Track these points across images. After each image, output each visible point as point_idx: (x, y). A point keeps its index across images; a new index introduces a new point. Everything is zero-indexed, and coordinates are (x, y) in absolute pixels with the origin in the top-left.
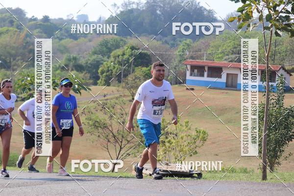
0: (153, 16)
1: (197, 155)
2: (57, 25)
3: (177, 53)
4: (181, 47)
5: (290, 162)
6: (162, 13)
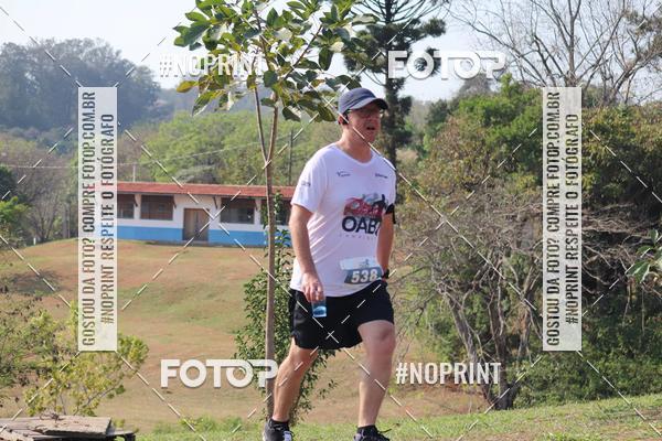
0: (18, 86)
1: (125, 394)
3: (71, 166)
5: (335, 402)
6: (37, 79)
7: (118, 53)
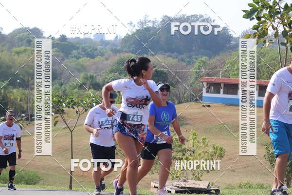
1: (214, 171)
2: (75, 44)
3: (193, 70)
4: (197, 65)
7: (214, 21)
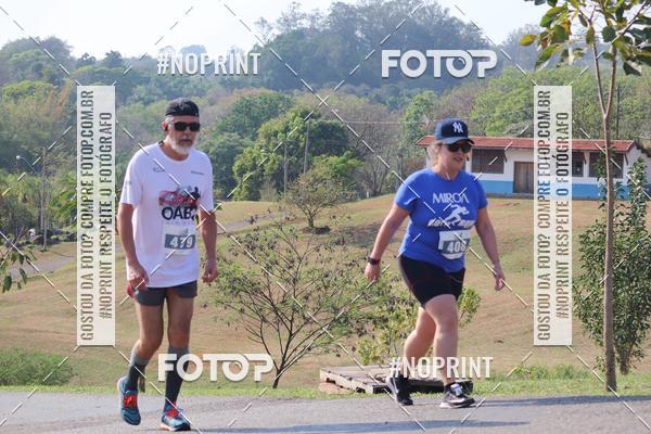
0: (348, 45)
2: (140, 71)
3: (403, 121)
4: (411, 109)
6: (367, 37)
7: (446, 12)
